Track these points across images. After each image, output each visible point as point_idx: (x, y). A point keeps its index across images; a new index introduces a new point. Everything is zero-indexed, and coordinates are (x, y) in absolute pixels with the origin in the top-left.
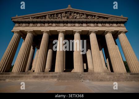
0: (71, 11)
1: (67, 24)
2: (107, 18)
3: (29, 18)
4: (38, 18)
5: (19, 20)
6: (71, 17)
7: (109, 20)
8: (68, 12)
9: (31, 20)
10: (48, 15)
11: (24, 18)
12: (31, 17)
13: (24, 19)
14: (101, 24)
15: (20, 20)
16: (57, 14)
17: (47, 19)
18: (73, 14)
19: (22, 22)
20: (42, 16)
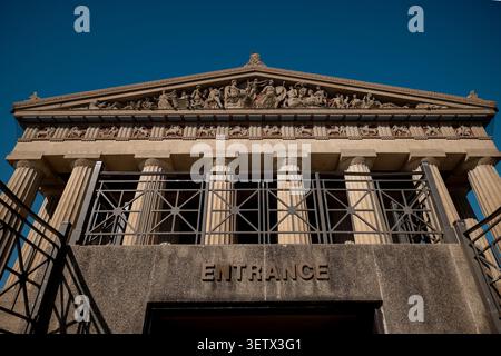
0: (260, 78)
1: (247, 128)
2: (413, 105)
3: (88, 105)
4: (122, 103)
5: (43, 113)
6: (261, 100)
7: (419, 111)
8: (252, 79)
9: (93, 112)
10: (167, 92)
11: (64, 105)
12: (95, 101)
13: (67, 109)
14: (391, 127)
15: (46, 113)
16: (205, 89)
17: (164, 109)
18: (269, 89)
19: (55, 123)
20: (143, 98)
